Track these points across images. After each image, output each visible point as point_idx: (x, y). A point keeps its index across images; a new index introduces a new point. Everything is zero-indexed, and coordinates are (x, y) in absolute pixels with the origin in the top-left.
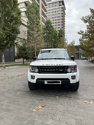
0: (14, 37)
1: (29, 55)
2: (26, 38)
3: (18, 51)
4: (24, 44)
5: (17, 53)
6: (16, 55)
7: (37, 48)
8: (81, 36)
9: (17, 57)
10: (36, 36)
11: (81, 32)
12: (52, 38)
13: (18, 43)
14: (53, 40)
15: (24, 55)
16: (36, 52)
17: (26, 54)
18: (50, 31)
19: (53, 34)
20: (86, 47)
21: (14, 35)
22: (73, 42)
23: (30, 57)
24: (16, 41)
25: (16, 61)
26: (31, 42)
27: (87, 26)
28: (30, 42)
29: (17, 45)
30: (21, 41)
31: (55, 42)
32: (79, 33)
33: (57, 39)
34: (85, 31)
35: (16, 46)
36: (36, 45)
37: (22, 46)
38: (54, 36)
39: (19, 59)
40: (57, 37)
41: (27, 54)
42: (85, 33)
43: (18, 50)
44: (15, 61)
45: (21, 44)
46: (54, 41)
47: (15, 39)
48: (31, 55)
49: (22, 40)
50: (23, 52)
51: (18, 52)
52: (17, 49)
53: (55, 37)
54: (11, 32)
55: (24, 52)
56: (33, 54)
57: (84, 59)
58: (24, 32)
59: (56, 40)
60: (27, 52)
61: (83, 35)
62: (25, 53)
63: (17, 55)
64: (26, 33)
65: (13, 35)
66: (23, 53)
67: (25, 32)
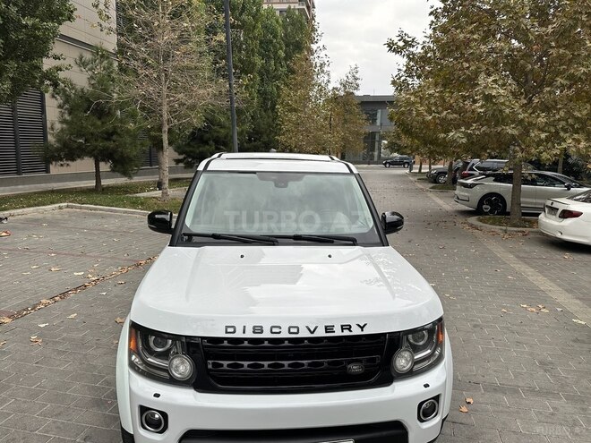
0: (36, 38)
1: (128, 140)
2: (111, 43)
3: (67, 117)
4: (100, 82)
5: (58, 126)
6: (51, 138)
7: (172, 111)
8: (401, 61)
9: (58, 150)
10: (165, 38)
11: (405, 41)
12: (250, 52)
13: (61, 75)
14: (259, 61)
15: (101, 144)
16: (166, 128)
17: (109, 136)
18: (244, 17)
19: (256, 31)
20: (424, 122)
21: (35, 27)
22: (351, 80)
23: (132, 152)
24: (47, 64)
25: (55, 169)
26: (140, 72)
27: (431, 14)
28: (135, 71)
29: (55, 85)
30: (82, 63)
31: (268, 72)
32: (391, 46)
33: (277, 59)
34: (420, 39)
35: (51, 88)
36: (165, 91)
37: (87, 88)
38: (261, 42)
39: (73, 160)
40: (274, 46)
41: (114, 137)
42: (420, 47)
43: (62, 114)
44: (47, 171)
45: (80, 79)
46: (263, 67)
47: (43, 53)
48: (142, 145)
49: (88, 56)
50: (92, 124)
51: (63, 121)
52: (60, 107)
53: (266, 47)
54: (14, 9)
55: (99, 123)
56: (152, 133)
57: (394, 163)
58: (97, 6)
59: (273, 62)
60: (115, 128)
61: (410, 59)
62: (107, 133)
63: (59, 141)
64: (113, 14)
65: (26, 26)
66: (92, 129)
67: (102, 7)
